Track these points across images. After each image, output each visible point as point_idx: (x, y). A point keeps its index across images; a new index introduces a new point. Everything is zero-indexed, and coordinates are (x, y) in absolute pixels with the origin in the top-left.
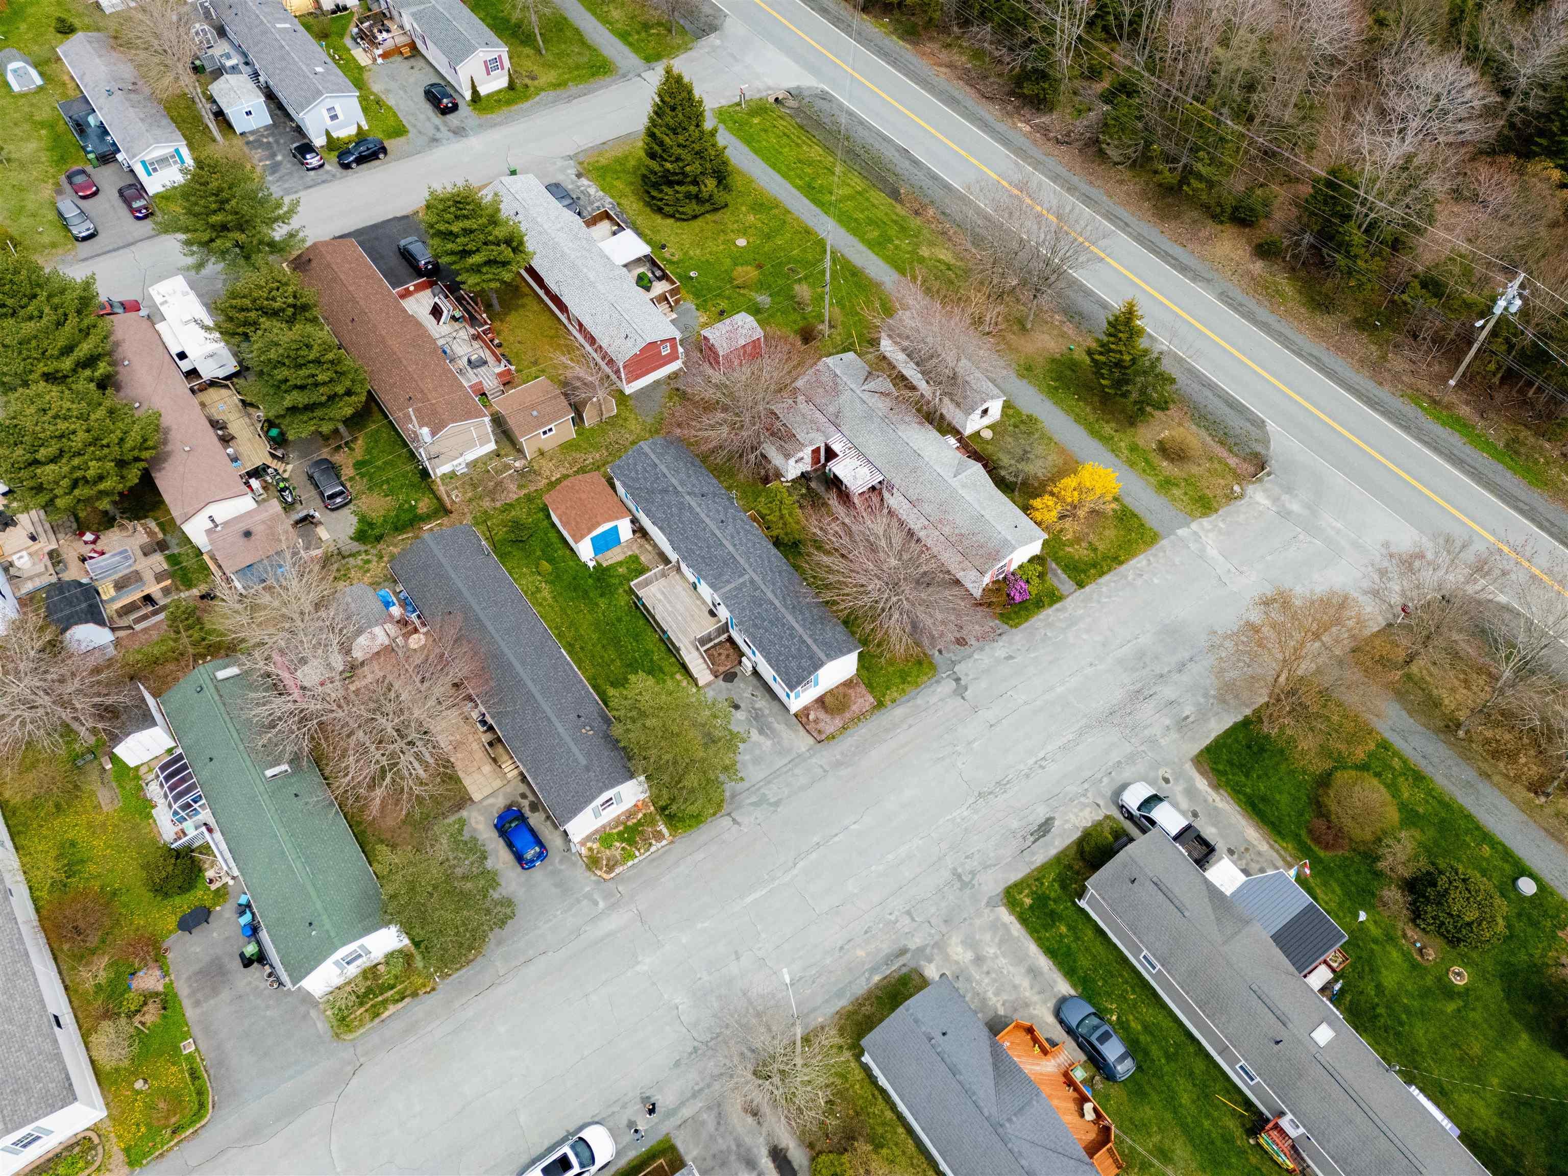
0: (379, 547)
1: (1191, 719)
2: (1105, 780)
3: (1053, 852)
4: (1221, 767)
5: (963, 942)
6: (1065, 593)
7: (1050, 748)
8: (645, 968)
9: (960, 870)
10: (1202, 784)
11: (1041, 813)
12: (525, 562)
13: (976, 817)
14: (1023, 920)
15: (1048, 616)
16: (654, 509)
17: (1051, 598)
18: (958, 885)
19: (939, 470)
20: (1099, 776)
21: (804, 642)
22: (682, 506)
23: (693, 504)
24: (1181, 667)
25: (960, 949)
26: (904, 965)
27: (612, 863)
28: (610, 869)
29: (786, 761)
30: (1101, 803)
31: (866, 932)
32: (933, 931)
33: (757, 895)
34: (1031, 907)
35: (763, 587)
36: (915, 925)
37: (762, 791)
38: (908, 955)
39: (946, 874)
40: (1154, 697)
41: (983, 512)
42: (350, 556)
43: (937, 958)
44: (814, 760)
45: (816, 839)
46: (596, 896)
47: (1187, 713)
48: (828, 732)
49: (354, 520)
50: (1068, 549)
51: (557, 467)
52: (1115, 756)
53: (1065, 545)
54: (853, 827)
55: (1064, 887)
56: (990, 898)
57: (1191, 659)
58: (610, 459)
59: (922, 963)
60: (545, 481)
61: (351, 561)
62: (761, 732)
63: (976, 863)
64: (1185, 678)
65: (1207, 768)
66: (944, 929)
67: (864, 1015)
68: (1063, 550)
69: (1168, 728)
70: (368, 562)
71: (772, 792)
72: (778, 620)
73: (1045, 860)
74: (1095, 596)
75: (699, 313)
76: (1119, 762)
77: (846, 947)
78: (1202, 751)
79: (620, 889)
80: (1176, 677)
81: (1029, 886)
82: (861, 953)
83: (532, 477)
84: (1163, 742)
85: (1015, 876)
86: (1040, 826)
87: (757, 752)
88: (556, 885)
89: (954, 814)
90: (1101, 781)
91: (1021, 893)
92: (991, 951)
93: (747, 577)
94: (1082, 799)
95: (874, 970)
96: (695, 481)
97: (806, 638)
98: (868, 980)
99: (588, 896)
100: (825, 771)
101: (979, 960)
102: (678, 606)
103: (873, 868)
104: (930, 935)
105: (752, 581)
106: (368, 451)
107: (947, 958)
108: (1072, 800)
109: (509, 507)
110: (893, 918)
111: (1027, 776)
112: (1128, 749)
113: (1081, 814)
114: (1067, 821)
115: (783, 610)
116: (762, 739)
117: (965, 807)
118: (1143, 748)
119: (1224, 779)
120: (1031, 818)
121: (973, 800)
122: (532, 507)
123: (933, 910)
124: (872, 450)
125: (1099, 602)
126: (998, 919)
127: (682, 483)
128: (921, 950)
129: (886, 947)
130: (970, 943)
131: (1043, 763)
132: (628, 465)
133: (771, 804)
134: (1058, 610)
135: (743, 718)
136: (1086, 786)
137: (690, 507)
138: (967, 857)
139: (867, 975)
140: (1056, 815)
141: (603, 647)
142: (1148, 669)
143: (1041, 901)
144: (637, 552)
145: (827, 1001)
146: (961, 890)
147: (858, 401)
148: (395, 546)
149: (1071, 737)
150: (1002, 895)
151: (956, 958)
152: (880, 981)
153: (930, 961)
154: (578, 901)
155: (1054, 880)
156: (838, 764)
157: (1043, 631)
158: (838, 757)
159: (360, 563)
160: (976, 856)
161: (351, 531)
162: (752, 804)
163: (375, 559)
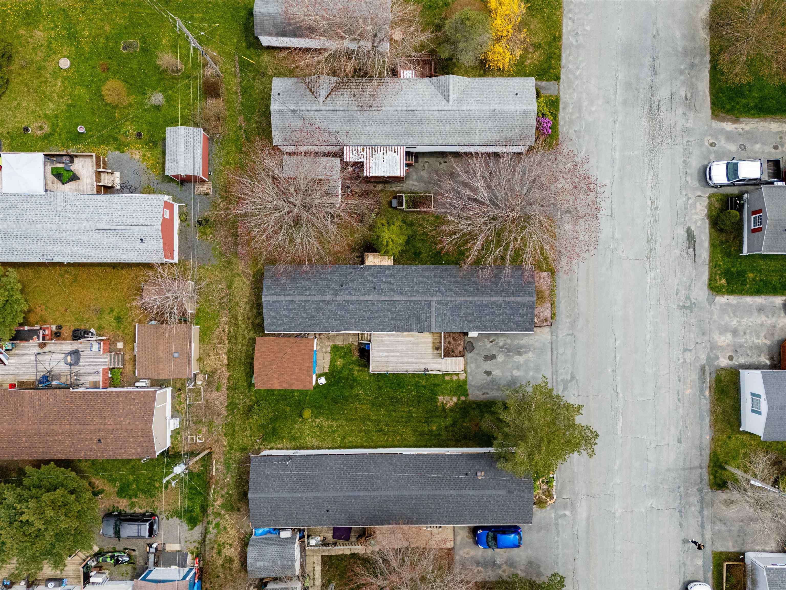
0: (209, 512)
1: (689, 96)
2: (688, 179)
3: (706, 244)
4: (728, 107)
5: (720, 334)
6: (556, 93)
7: (648, 193)
8: (620, 511)
9: (681, 304)
10: (729, 126)
11: (681, 232)
12: (290, 422)
13: (658, 271)
14: (731, 292)
15: (564, 118)
16: (326, 324)
17: (553, 105)
18: (688, 311)
19: (436, 108)
20: (683, 181)
21: (509, 302)
22: (342, 306)
23: (347, 298)
24: (655, 71)
25: (723, 338)
26: (710, 374)
27: (547, 493)
28: (550, 496)
29: (549, 354)
30: (699, 193)
31: (680, 381)
32: (704, 345)
33: (620, 424)
34: (728, 282)
35: (449, 299)
36: (693, 352)
37: (559, 379)
38: (707, 367)
39: (678, 313)
40: (661, 104)
41: (492, 108)
42: (205, 537)
43: (719, 354)
44: (560, 336)
45: (610, 370)
46: (561, 512)
47: (683, 94)
48: (549, 316)
49: (176, 521)
50: (528, 62)
51: (217, 354)
52: (679, 161)
53: (523, 63)
54: (617, 344)
55: (729, 255)
56: (707, 300)
57: (654, 59)
58: (234, 312)
59: (716, 363)
60: (224, 369)
61: (209, 536)
62: (520, 354)
63: (683, 292)
64: (662, 76)
65: (723, 115)
66: (706, 338)
67: (721, 413)
68: (526, 66)
69: (684, 114)
70: (217, 525)
71: (564, 375)
72: (480, 307)
73: (708, 253)
74: (571, 76)
75: (127, 155)
76: (684, 161)
77: (680, 397)
78: (712, 108)
79: (565, 497)
80: (658, 79)
81: (716, 274)
82: (688, 391)
83: (216, 377)
84: (690, 125)
85: (705, 277)
86: (688, 239)
87: (532, 365)
88: (539, 531)
89: (649, 281)
90: (687, 182)
91: (716, 282)
92: (734, 323)
93: (434, 304)
94: (690, 202)
95: (702, 391)
96: (325, 282)
97: (507, 299)
98: (705, 398)
99: (558, 517)
100: (572, 335)
101: (735, 332)
102: (400, 347)
103: (648, 351)
104: (704, 348)
105: (439, 302)
106: (111, 480)
107: (722, 348)
108: (686, 208)
109: (231, 406)
110: (681, 361)
111: (655, 221)
112: (680, 149)
113: (698, 210)
114: (696, 222)
115: (476, 299)
116: (525, 356)
117: (649, 272)
118: (685, 140)
119: (736, 112)
120: (680, 241)
121: (648, 264)
122: (242, 390)
123: (692, 336)
124: (379, 138)
125: (576, 78)
126: (721, 305)
127: (323, 294)
128: (709, 359)
129: (694, 376)
130: (724, 330)
131: (655, 205)
132: (274, 317)
133: (571, 381)
134: (564, 108)
135: (503, 358)
136: (684, 193)
137: (348, 302)
138: (677, 294)
139: (702, 397)
140: (688, 224)
141: (394, 411)
142: (641, 90)
143: (727, 274)
144: (331, 343)
145: (701, 427)
146: (692, 312)
147: (330, 114)
148: (215, 501)
149: (650, 177)
150: (711, 293)
151: (725, 344)
152: (710, 392)
153: (718, 358)
154: (557, 525)
155: (722, 257)
156: (573, 325)
157: (571, 131)
158: (568, 320)
159: (215, 531)
160: (680, 288)
161: (185, 526)
162: (563, 391)
163: (218, 519)
